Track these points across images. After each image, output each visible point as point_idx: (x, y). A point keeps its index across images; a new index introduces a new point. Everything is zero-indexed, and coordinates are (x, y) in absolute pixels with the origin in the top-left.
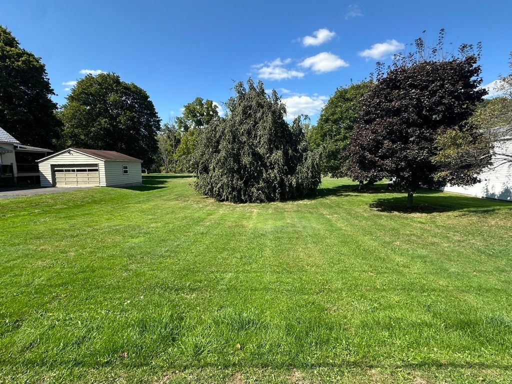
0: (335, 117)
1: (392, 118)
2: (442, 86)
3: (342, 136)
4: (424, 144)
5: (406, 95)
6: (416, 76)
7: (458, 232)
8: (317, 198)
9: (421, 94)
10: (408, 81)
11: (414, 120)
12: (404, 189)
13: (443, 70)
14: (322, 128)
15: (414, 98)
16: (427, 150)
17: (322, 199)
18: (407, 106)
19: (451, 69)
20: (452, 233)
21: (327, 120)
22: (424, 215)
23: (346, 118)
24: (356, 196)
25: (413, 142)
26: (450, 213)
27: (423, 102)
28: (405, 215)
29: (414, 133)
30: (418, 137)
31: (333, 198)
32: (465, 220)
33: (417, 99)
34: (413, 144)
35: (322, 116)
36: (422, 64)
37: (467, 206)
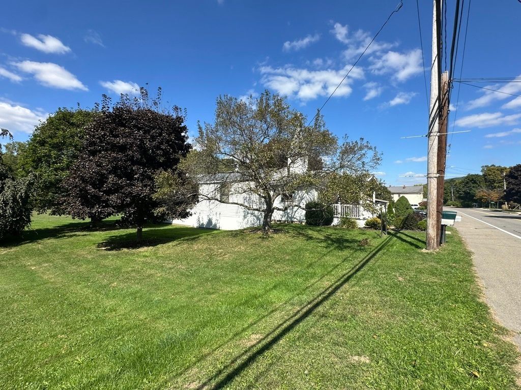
0: (55, 141)
1: (117, 154)
2: (160, 135)
3: (64, 165)
4: (147, 182)
5: (130, 134)
6: (140, 120)
7: (171, 260)
8: (22, 244)
9: (144, 136)
10: (133, 122)
11: (138, 159)
12: (131, 224)
13: (161, 120)
14: (34, 151)
15: (138, 139)
16: (149, 187)
17: (30, 244)
18: (131, 145)
19: (167, 122)
20: (167, 262)
21: (43, 143)
22: (151, 248)
23: (71, 144)
24: (83, 235)
25: (138, 179)
26: (170, 244)
27: (146, 144)
28: (134, 250)
29: (138, 170)
30: (142, 175)
31: (50, 242)
32: (179, 248)
33: (140, 140)
34: (138, 181)
35: (35, 136)
36: (146, 110)
37: (184, 235)
